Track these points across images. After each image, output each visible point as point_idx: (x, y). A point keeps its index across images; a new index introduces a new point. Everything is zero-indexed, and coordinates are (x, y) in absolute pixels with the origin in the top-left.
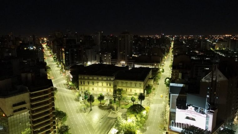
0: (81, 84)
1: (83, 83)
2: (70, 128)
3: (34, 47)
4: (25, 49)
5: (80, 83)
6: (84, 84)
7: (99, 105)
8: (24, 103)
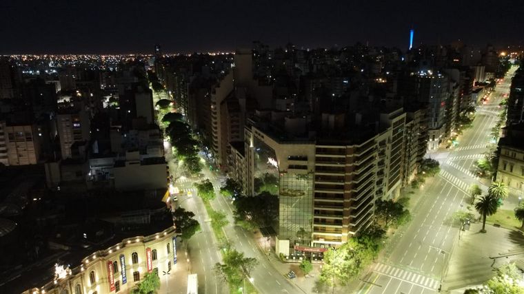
0: (505, 169)
1: (508, 168)
2: (387, 238)
3: (429, 71)
4: (412, 74)
5: (501, 167)
6: (511, 171)
7: (517, 230)
8: (305, 159)
